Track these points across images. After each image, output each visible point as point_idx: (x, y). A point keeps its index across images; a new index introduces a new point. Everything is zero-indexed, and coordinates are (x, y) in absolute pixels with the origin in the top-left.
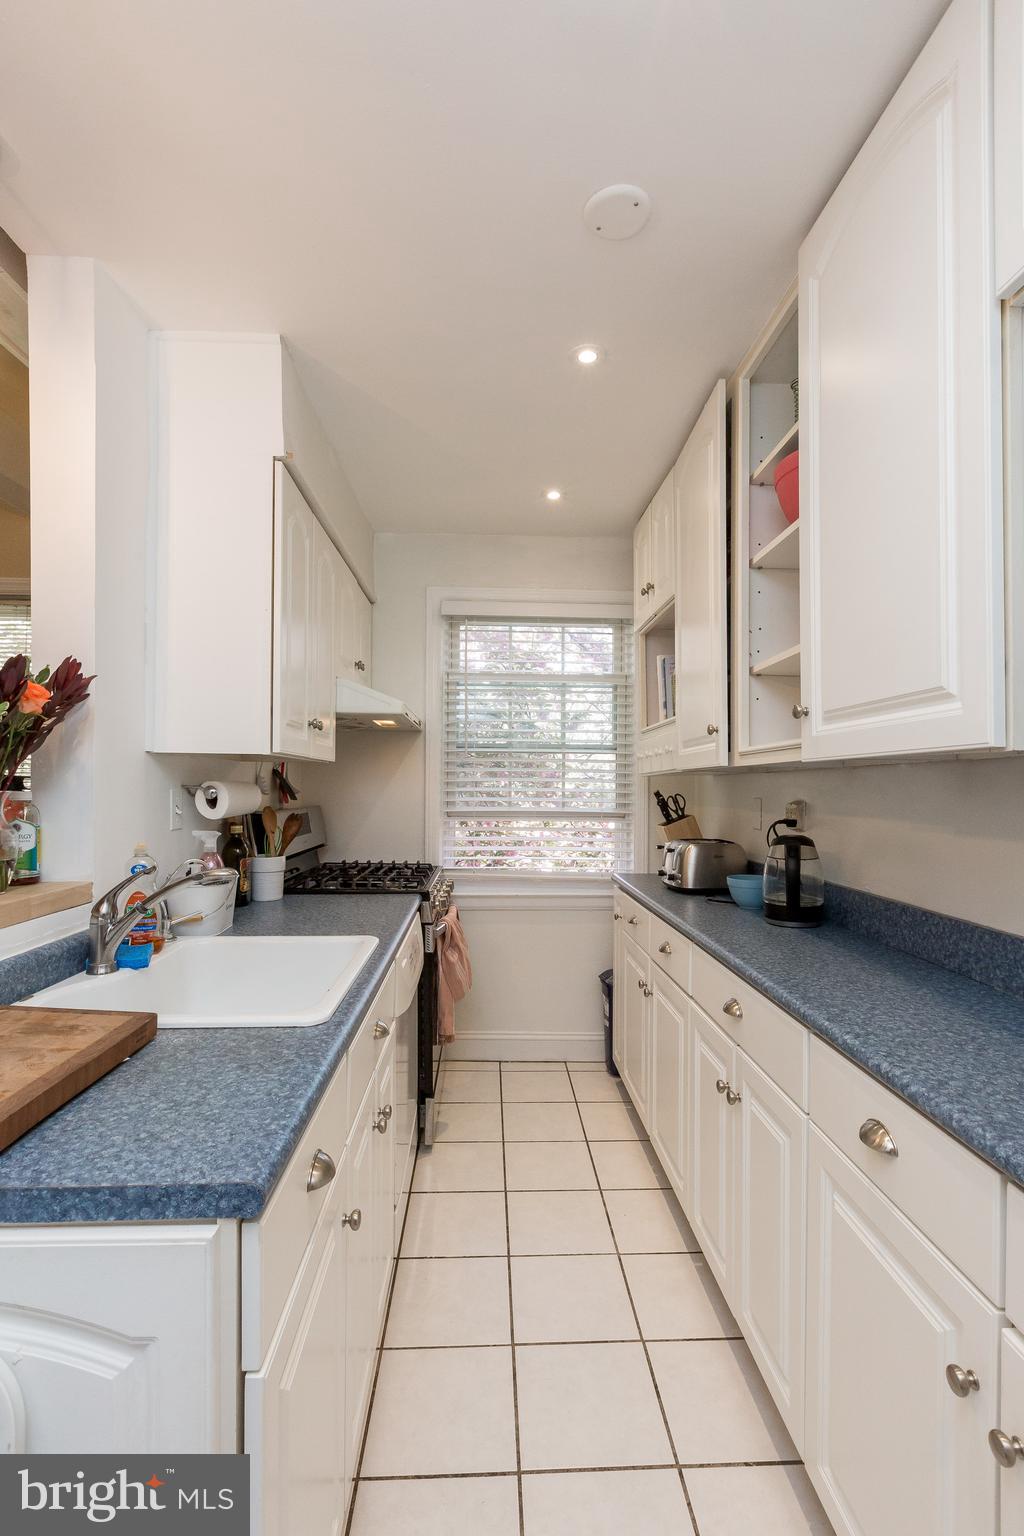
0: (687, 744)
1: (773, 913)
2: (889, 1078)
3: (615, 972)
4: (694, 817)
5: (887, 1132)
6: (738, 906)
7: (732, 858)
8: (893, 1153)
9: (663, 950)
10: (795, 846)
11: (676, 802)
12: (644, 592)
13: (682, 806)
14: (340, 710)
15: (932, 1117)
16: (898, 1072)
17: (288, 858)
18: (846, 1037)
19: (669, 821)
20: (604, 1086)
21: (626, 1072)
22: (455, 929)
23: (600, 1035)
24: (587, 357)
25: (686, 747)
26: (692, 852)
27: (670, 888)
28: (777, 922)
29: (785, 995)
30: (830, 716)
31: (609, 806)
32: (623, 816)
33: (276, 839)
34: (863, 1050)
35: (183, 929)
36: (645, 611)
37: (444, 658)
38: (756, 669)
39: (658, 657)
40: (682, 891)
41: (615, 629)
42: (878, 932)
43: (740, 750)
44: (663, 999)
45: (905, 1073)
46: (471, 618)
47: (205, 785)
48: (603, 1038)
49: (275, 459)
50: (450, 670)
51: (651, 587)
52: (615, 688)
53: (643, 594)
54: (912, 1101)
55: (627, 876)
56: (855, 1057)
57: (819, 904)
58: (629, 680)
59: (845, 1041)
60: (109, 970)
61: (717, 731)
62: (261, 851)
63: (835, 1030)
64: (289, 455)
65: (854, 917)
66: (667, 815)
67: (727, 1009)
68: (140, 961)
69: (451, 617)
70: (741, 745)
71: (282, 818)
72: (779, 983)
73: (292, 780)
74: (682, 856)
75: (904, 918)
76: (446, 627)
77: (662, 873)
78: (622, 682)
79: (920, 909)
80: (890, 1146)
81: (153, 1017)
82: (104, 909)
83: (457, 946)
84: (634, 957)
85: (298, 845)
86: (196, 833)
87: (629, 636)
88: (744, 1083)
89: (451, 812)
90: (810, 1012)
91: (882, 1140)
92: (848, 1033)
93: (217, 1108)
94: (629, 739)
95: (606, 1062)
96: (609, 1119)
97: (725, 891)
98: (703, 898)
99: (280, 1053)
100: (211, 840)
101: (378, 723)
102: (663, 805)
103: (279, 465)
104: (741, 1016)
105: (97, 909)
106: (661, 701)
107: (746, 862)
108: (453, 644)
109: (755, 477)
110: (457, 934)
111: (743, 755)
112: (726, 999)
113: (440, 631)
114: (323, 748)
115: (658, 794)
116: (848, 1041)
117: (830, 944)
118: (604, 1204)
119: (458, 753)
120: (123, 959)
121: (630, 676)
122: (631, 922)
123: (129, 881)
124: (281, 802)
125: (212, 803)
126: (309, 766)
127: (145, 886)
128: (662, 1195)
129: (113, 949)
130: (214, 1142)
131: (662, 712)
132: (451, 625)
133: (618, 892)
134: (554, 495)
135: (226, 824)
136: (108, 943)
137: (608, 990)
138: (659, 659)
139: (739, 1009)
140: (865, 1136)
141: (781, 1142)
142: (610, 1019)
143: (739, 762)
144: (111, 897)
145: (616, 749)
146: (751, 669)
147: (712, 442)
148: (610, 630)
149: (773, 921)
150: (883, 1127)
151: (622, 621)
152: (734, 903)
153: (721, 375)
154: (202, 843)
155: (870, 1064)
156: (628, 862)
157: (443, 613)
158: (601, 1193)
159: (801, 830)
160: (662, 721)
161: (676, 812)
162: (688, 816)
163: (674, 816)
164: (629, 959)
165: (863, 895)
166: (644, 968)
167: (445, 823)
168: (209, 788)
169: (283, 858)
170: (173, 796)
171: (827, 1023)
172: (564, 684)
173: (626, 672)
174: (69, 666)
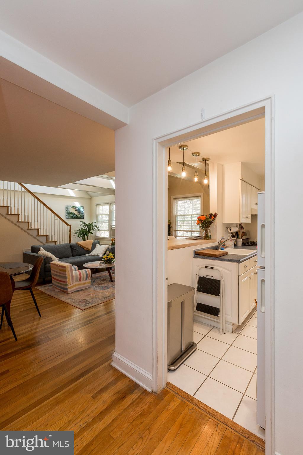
14: (252, 214)
17: (242, 240)
33: (240, 236)
35: (227, 247)
47: (229, 227)
49: (240, 180)
60: (220, 249)
62: (238, 238)
64: (242, 178)
71: (241, 233)
73: (243, 226)
85: (244, 237)
86: (228, 234)
100: (231, 235)
105: (219, 242)
114: (249, 221)
123: (221, 240)
124: (241, 230)
125: (231, 230)
126: (246, 224)
127: (224, 240)
135: (232, 233)
136: (220, 246)
144: (220, 241)
154: (229, 236)
168: (231, 228)
169: (242, 239)
170: (225, 229)
174: (216, 213)
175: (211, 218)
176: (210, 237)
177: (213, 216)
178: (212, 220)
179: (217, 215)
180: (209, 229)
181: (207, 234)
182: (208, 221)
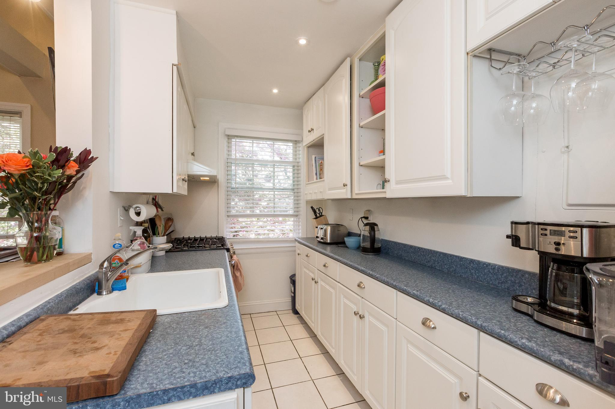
0: (330, 189)
1: (365, 250)
2: (433, 304)
3: (297, 275)
4: (326, 216)
5: (431, 321)
6: (348, 248)
7: (343, 231)
8: (434, 328)
9: (324, 266)
10: (373, 226)
11: (319, 210)
12: (309, 131)
13: (321, 212)
14: (188, 174)
15: (451, 315)
16: (436, 302)
17: (167, 236)
18: (414, 292)
19: (317, 218)
20: (294, 319)
21: (303, 313)
22: (238, 262)
23: (289, 300)
24: (303, 41)
25: (329, 190)
26: (329, 229)
27: (319, 242)
28: (366, 253)
29: (386, 279)
30: (398, 183)
31: (291, 212)
32: (297, 216)
33: (161, 228)
34: (421, 295)
35: (134, 271)
36: (309, 139)
37: (226, 152)
38: (361, 164)
39: (313, 156)
40: (326, 243)
41: (293, 144)
42: (401, 255)
43: (356, 192)
44: (323, 284)
45: (439, 302)
46: (237, 136)
47: (134, 206)
48: (291, 300)
49: (173, 64)
50: (228, 157)
51: (312, 130)
52: (294, 166)
53: (309, 132)
54: (443, 311)
55: (302, 239)
56: (418, 298)
57: (380, 246)
58: (299, 164)
59: (414, 293)
60: (109, 292)
61: (347, 185)
62: (154, 234)
63: (409, 289)
64: (179, 63)
65: (392, 250)
66: (316, 215)
67: (359, 286)
68: (123, 287)
69: (228, 136)
70: (356, 190)
71: (162, 219)
72: (382, 275)
73: (161, 202)
74: (326, 231)
75: (411, 250)
76: (227, 139)
77: (317, 237)
78: (296, 164)
79: (417, 247)
80: (433, 326)
81: (155, 311)
82: (106, 264)
83: (239, 269)
84: (308, 269)
86: (131, 228)
87: (299, 147)
88: (366, 311)
89: (229, 215)
90: (397, 284)
91: (430, 324)
92: (414, 290)
93: (210, 346)
94: (299, 186)
95: (292, 309)
96: (299, 331)
97: (343, 243)
98: (335, 246)
99: (219, 320)
100: (139, 231)
101: (201, 178)
102: (315, 212)
103: (175, 68)
104: (364, 288)
105: (101, 265)
106: (315, 172)
107: (348, 232)
108: (229, 147)
109: (361, 95)
110: (239, 265)
111: (356, 194)
112: (358, 282)
113: (224, 141)
115: (312, 207)
116: (415, 293)
117: (388, 260)
118: (303, 363)
119: (231, 191)
120: (114, 287)
121: (299, 162)
122: (307, 256)
125: (138, 214)
128: (323, 355)
129: (111, 282)
130: (220, 359)
131: (315, 177)
132: (228, 139)
133: (297, 244)
134: (275, 91)
136: (109, 280)
137: (293, 282)
138: (313, 157)
139: (364, 285)
140: (424, 324)
141: (384, 330)
142: (294, 293)
143: (355, 197)
144: (108, 260)
145: (294, 190)
146: (359, 163)
147: (344, 79)
148: (291, 144)
149: (364, 253)
150: (429, 319)
151: (296, 141)
152: (347, 247)
153: (349, 56)
155: (425, 300)
156: (299, 233)
157: (226, 134)
158: (301, 359)
159: (369, 220)
160: (315, 180)
161: (319, 214)
162: (323, 215)
163: (318, 215)
164: (305, 270)
165: (395, 243)
166: (313, 273)
167: (227, 219)
168: (137, 207)
169: (165, 236)
170: (120, 211)
171: (405, 288)
172: (274, 165)
173: (298, 160)
174: (87, 152)
175: (63, 167)
176: (60, 246)
177: (74, 161)
178: (70, 178)
179: (93, 159)
180: (54, 213)
181: (38, 239)
182: (44, 181)
